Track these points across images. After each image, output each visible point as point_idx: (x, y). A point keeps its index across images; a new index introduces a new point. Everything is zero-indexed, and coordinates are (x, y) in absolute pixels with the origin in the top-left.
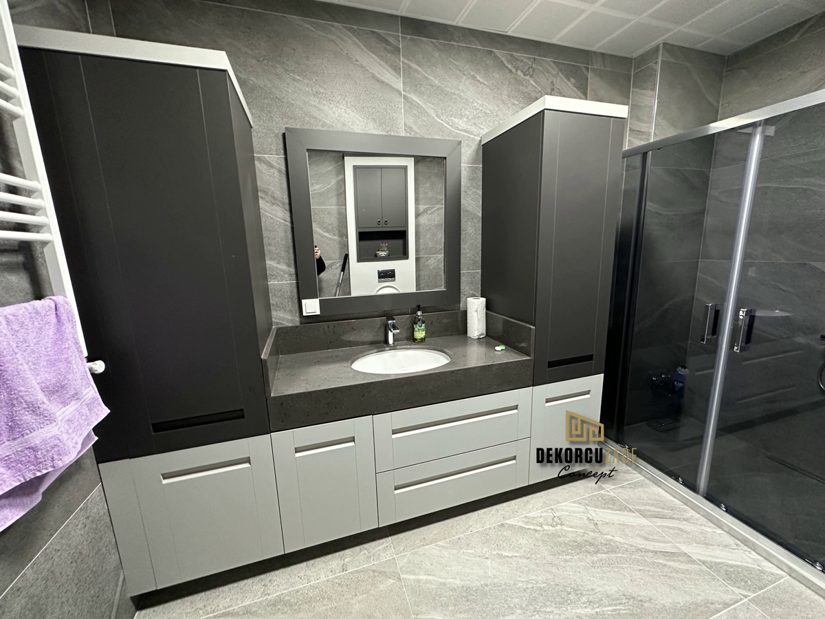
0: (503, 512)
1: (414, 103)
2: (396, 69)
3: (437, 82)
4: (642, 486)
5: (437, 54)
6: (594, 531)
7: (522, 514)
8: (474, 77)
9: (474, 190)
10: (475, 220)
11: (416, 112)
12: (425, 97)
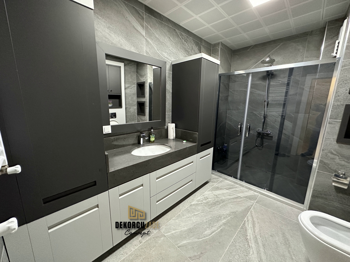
0: (189, 201)
1: (149, 43)
2: (143, 26)
3: (157, 36)
4: (223, 181)
5: (157, 25)
6: (217, 198)
7: (195, 200)
8: (170, 38)
9: (169, 82)
10: (170, 93)
11: (150, 46)
12: (153, 41)
